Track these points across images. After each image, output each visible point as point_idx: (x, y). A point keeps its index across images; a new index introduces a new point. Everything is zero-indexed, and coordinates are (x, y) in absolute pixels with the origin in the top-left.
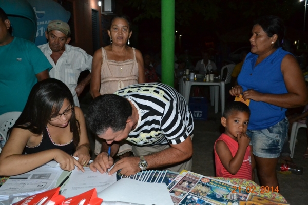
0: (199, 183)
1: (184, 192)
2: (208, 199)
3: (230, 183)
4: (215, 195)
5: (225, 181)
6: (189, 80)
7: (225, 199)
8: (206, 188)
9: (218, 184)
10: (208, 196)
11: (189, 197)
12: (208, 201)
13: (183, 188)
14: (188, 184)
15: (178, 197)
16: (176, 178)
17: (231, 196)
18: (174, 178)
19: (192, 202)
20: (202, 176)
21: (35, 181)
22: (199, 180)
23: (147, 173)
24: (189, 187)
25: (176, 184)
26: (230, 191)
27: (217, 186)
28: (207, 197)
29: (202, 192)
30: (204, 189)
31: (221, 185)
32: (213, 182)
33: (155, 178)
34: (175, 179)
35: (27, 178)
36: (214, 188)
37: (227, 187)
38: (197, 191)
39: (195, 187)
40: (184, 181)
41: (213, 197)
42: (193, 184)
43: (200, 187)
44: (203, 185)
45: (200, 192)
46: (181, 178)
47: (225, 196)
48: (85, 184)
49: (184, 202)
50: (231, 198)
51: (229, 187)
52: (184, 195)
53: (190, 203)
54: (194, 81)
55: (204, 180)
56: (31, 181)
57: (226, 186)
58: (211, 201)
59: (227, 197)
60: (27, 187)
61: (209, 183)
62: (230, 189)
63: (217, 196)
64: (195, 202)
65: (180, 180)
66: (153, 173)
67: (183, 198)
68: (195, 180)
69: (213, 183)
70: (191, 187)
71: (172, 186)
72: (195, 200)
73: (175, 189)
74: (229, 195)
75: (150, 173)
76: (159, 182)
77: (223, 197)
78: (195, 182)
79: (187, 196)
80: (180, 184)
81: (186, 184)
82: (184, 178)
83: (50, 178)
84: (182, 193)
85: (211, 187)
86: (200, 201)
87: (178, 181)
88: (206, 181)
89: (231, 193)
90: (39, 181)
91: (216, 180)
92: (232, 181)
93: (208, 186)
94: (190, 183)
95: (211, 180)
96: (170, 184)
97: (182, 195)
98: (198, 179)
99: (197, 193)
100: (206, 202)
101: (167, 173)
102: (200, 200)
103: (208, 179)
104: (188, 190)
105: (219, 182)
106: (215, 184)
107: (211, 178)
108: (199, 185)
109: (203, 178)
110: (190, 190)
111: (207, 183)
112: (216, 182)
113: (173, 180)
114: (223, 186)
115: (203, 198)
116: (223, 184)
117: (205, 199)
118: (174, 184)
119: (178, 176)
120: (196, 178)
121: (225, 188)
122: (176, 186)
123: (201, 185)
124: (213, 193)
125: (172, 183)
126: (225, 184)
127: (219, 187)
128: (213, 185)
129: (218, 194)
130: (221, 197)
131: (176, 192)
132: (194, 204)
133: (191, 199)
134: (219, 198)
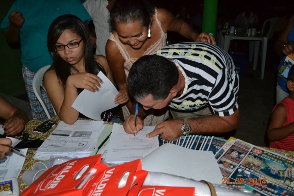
0: (250, 154)
1: (234, 164)
2: (262, 174)
3: (285, 157)
4: (270, 170)
5: (280, 153)
6: (229, 34)
7: (281, 175)
8: (258, 160)
9: (272, 157)
10: (262, 170)
11: (240, 170)
13: (232, 159)
14: (237, 154)
15: (228, 169)
16: (224, 146)
17: (288, 173)
18: (222, 146)
19: (244, 177)
20: (252, 146)
21: (76, 139)
22: (250, 150)
23: (191, 138)
24: (239, 157)
25: (224, 153)
26: (287, 167)
27: (271, 159)
28: (260, 172)
29: (254, 165)
30: (257, 162)
31: (275, 158)
32: (266, 154)
33: (200, 144)
34: (222, 148)
35: (68, 135)
36: (268, 161)
37: (284, 161)
38: (249, 164)
39: (246, 158)
40: (233, 150)
41: (268, 172)
42: (243, 155)
43: (251, 159)
44: (255, 157)
45: (252, 165)
46: (230, 147)
47: (281, 173)
48: (126, 146)
49: (234, 176)
50: (289, 175)
51: (285, 162)
53: (241, 177)
54: (235, 35)
55: (256, 151)
56: (73, 139)
57: (281, 160)
58: (266, 177)
59: (283, 174)
60: (68, 145)
61: (261, 155)
62: (286, 164)
63: (272, 172)
64: (247, 177)
65: (228, 149)
66: (197, 138)
67: (233, 171)
68: (245, 150)
69: (266, 156)
70: (242, 159)
71: (220, 155)
72: (247, 175)
73: (223, 159)
74: (286, 172)
75: (194, 138)
76: (205, 149)
77: (279, 173)
78: (245, 152)
79: (238, 169)
80: (228, 153)
81: (235, 154)
82: (232, 146)
83: (90, 137)
84: (231, 165)
85: (264, 160)
86: (253, 176)
87: (226, 150)
88: (258, 153)
89: (288, 169)
90: (80, 139)
91: (269, 151)
92: (288, 154)
93: (261, 159)
94: (240, 153)
95: (263, 151)
96: (217, 153)
97: (232, 167)
98: (249, 149)
99: (248, 166)
100: (260, 178)
101: (213, 139)
102: (253, 175)
103: (260, 150)
104: (238, 162)
105: (273, 154)
106: (268, 157)
107: (264, 149)
108: (250, 156)
109: (254, 148)
110: (240, 161)
111: (259, 155)
112: (269, 154)
113: (221, 149)
114: (278, 159)
115: (256, 173)
116: (277, 157)
117: (259, 174)
118: (222, 153)
119: (226, 143)
120: (246, 148)
121: (281, 162)
122: (224, 155)
123: (253, 157)
124: (267, 168)
125: (220, 152)
126: (280, 157)
127: (273, 160)
128: (266, 157)
129: (273, 168)
130: (277, 173)
131: (225, 163)
132: (246, 179)
133: (242, 173)
134: (274, 173)
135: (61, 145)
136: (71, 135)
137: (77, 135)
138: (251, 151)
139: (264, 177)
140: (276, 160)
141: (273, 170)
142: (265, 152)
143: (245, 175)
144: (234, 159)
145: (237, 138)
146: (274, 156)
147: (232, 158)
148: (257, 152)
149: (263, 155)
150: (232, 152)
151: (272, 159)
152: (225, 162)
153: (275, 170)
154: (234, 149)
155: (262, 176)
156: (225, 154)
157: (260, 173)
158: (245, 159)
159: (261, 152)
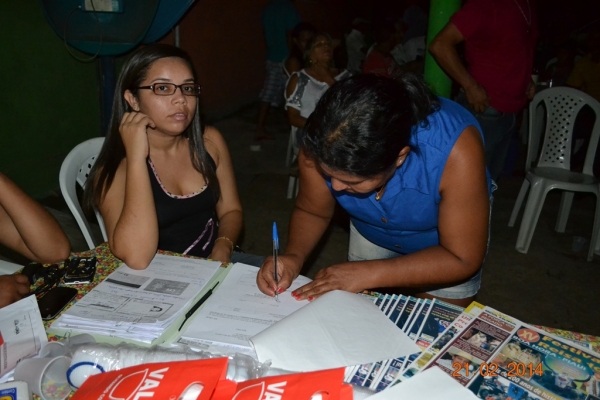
0: (512, 341)
1: (476, 360)
2: (535, 387)
3: (590, 350)
4: (554, 378)
5: (577, 341)
7: (579, 391)
8: (530, 355)
9: (560, 349)
10: (535, 378)
12: (535, 391)
13: (473, 350)
14: (484, 339)
16: (456, 321)
17: (594, 386)
18: (451, 321)
19: (496, 392)
20: (518, 323)
21: (152, 295)
22: (512, 333)
23: (387, 301)
24: (487, 348)
25: (456, 336)
26: (591, 372)
27: (557, 354)
28: (533, 382)
29: (520, 365)
30: (526, 358)
31: (568, 351)
32: (547, 342)
33: (405, 315)
34: (452, 324)
35: (138, 286)
36: (551, 358)
37: (586, 360)
38: (508, 361)
39: (503, 350)
40: (475, 331)
41: (548, 382)
42: (498, 343)
43: (514, 353)
44: (523, 347)
46: (469, 323)
47: (579, 385)
50: (595, 391)
51: (589, 361)
52: (475, 368)
53: (490, 392)
55: (525, 334)
56: (144, 295)
57: (580, 357)
58: (544, 394)
59: (584, 387)
61: (536, 344)
62: (591, 365)
63: (558, 382)
64: (503, 393)
65: (465, 327)
66: (402, 302)
67: (472, 377)
68: (501, 333)
69: (546, 346)
70: (493, 351)
71: (447, 341)
72: (503, 387)
73: (453, 350)
74: (590, 383)
75: (394, 301)
76: (414, 330)
77: (575, 386)
78: (503, 336)
80: (465, 337)
81: (479, 340)
82: (474, 323)
84: (470, 362)
85: (543, 355)
86: (515, 389)
88: (531, 339)
89: (594, 378)
91: (553, 336)
92: (595, 344)
93: (535, 352)
94: (490, 339)
95: (542, 336)
96: (440, 335)
97: (471, 367)
98: (511, 329)
99: (506, 366)
100: (531, 394)
101: (435, 305)
102: (517, 389)
103: (535, 333)
104: (486, 357)
105: (562, 344)
106: (551, 349)
107: (542, 332)
108: (512, 344)
109: (522, 327)
110: (489, 356)
111: (532, 344)
112: (554, 343)
113: (450, 327)
114: (574, 355)
115: (522, 383)
116: (572, 350)
117: (528, 386)
118: (452, 335)
119: (461, 315)
120: (505, 326)
121: (579, 361)
122: (455, 341)
123: (518, 347)
124: (548, 373)
125: (447, 334)
126: (577, 350)
127: (562, 357)
128: (548, 349)
129: (560, 375)
130: (570, 385)
131: (457, 360)
132: (501, 396)
133: (493, 382)
134: (563, 386)
135: (115, 306)
136: (143, 286)
137: (157, 286)
138: (516, 334)
139: (539, 392)
140: (568, 356)
141: (560, 378)
142: (545, 339)
143: (499, 387)
144: (476, 350)
145: (485, 304)
146: (565, 347)
147: (472, 348)
148: (528, 336)
149: (541, 344)
150: (473, 334)
151: (561, 353)
152: (456, 356)
153: (566, 377)
154: (477, 327)
155: (536, 390)
156: (458, 338)
157: (532, 385)
158: (501, 352)
159: (537, 336)
